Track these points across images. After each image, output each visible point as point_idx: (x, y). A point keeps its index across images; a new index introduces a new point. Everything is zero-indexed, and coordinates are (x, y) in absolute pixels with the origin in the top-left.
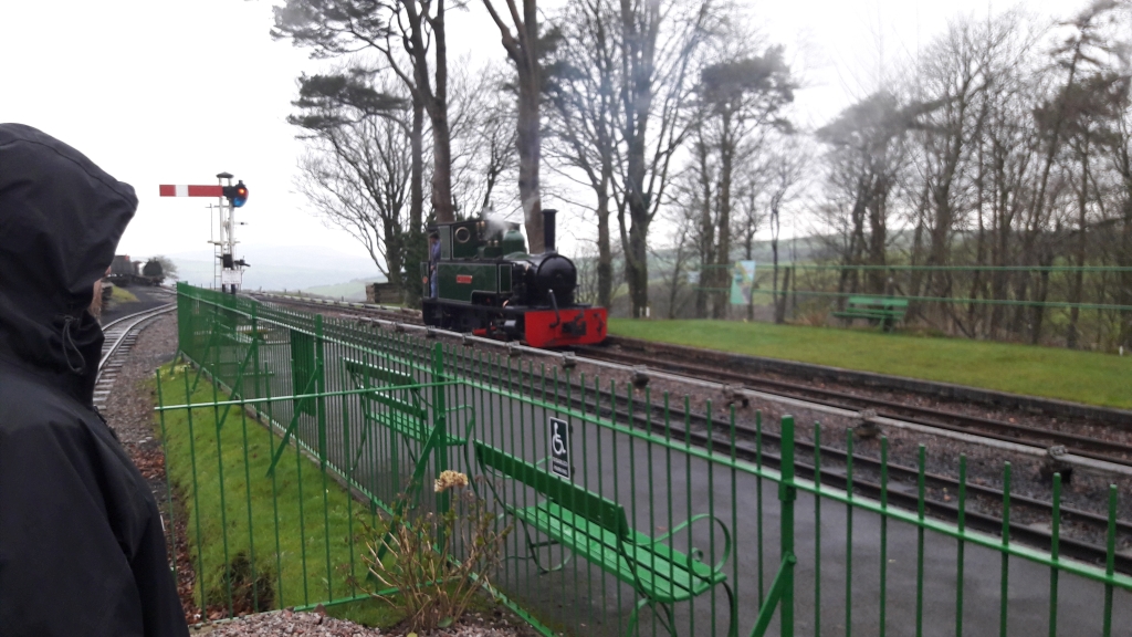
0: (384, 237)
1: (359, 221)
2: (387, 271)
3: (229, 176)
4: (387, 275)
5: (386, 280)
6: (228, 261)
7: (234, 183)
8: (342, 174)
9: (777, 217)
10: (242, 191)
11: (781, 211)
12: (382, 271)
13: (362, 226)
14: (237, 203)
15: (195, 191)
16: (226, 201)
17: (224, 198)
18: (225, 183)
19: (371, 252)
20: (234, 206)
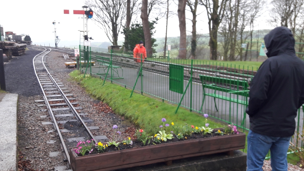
0: (112, 29)
1: (102, 23)
2: (112, 41)
3: (86, 7)
4: (113, 43)
5: (112, 45)
6: (86, 38)
7: (88, 9)
8: (97, 5)
9: (253, 23)
10: (91, 13)
11: (254, 22)
12: (111, 41)
13: (103, 24)
14: (89, 17)
15: (76, 12)
16: (85, 16)
17: (85, 15)
18: (85, 9)
19: (107, 34)
20: (88, 18)
